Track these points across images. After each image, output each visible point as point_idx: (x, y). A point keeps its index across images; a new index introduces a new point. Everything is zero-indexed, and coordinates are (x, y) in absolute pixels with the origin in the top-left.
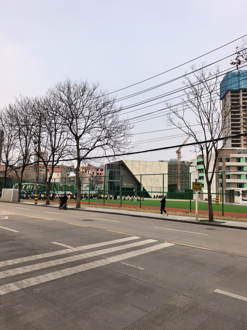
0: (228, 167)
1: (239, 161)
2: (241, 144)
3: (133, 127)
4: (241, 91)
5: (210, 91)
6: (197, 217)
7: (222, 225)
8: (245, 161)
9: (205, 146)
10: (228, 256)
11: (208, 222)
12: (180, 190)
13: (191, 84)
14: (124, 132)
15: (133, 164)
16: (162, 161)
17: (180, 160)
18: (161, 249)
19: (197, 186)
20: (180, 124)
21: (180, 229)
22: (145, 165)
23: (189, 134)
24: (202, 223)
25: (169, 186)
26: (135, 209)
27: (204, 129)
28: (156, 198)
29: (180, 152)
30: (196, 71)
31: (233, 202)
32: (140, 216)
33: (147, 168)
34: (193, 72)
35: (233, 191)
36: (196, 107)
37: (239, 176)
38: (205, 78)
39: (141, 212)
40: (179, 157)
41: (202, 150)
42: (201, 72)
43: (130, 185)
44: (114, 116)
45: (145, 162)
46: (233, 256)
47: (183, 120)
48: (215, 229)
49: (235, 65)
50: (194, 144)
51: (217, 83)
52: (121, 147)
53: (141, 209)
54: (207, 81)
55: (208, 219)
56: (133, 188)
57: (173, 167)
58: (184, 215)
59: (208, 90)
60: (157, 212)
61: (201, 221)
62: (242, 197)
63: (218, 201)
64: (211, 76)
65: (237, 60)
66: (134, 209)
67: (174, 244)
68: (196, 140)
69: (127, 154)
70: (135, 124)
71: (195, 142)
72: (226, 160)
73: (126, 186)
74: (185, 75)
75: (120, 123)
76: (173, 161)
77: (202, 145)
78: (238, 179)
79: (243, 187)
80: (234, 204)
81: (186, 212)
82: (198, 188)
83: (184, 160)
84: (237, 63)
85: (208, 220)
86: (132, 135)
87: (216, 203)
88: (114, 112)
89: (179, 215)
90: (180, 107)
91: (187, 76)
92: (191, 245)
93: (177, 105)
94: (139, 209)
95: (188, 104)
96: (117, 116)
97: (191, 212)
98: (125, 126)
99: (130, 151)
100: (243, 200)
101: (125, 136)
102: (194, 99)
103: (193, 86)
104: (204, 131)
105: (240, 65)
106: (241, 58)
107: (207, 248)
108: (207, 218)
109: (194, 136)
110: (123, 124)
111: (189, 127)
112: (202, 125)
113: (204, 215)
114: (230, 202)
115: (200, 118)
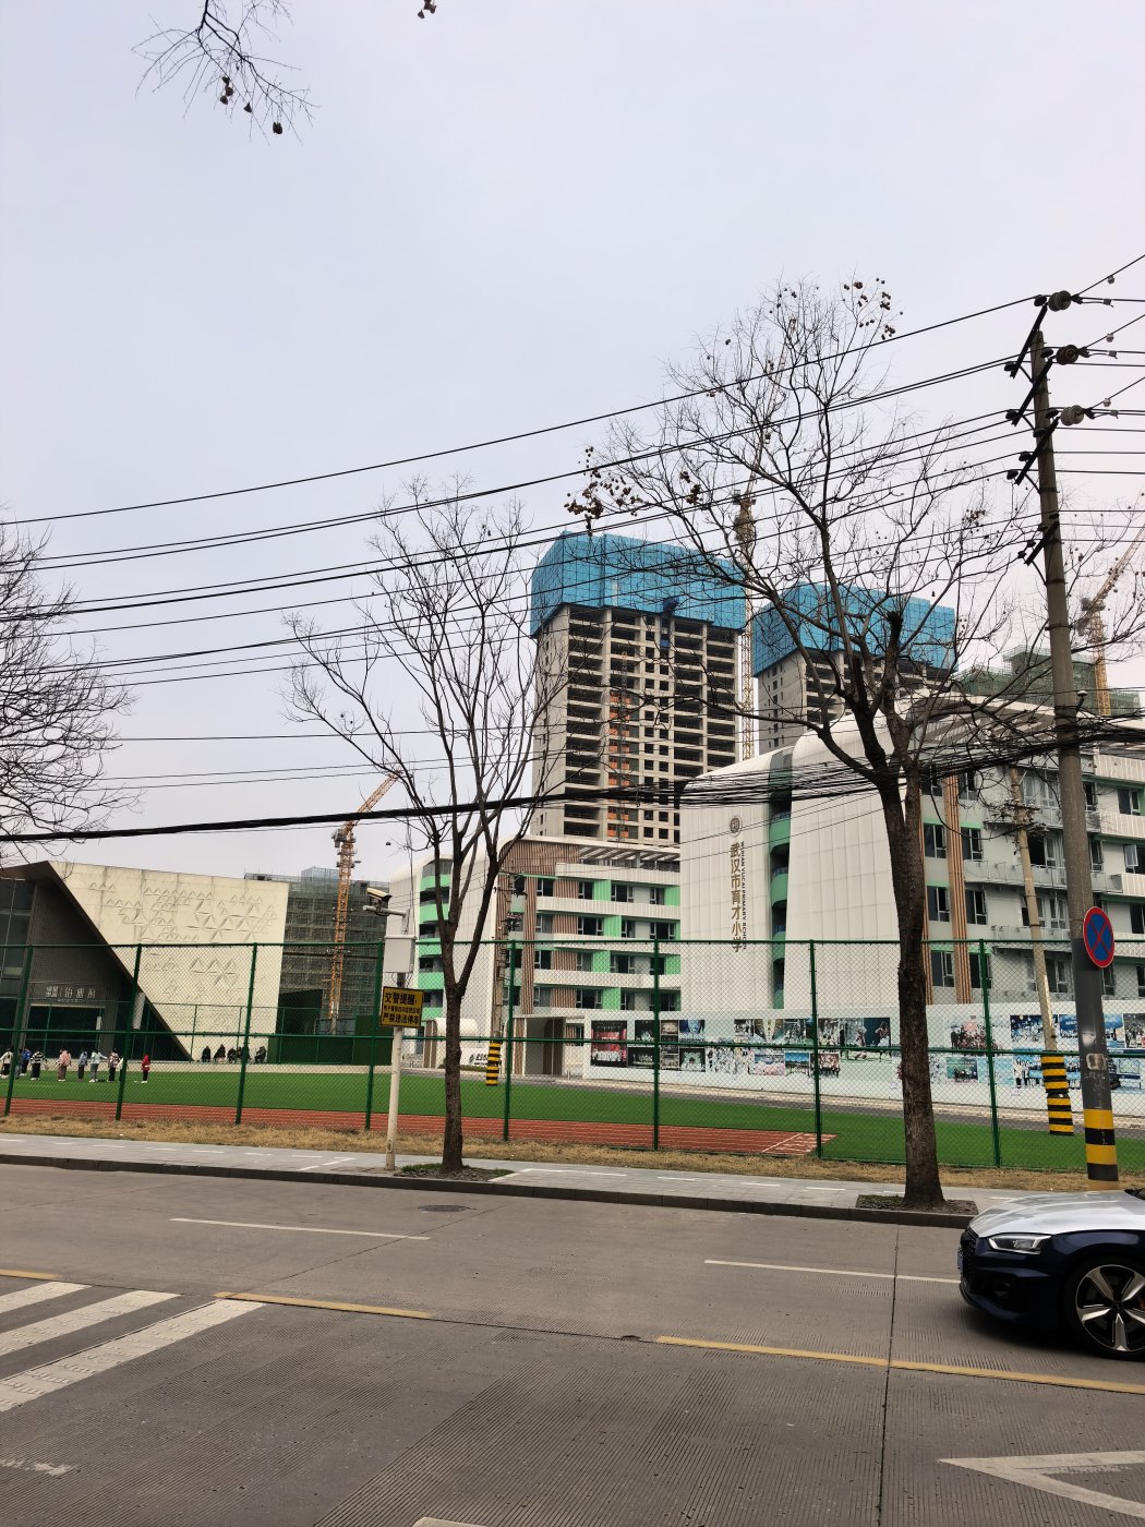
0: (544, 915)
1: (589, 896)
2: (598, 826)
3: (118, 702)
4: (609, 617)
5: (483, 600)
6: (392, 1151)
7: (494, 1185)
8: (610, 896)
9: (450, 824)
10: (496, 1338)
11: (436, 1173)
12: (334, 1020)
13: (407, 556)
14: (67, 722)
15: (108, 884)
16: (261, 878)
17: (349, 876)
18: (186, 1340)
19: (403, 1005)
20: (349, 718)
21: (302, 1221)
22: (171, 891)
23: (384, 768)
24: (410, 1180)
25: (285, 999)
26: (88, 1127)
27: (449, 753)
28: (216, 1062)
29: (352, 841)
30: (431, 504)
31: (558, 1072)
32: (110, 1163)
33: (181, 908)
34: (417, 507)
35: (560, 1021)
36: (422, 656)
37: (584, 959)
38: (465, 541)
39: (119, 1138)
40: (346, 863)
41: (436, 845)
42: (448, 516)
43: (80, 992)
44: (20, 637)
45: (174, 878)
46: (516, 1333)
47: (363, 703)
48: (463, 1208)
49: (582, 516)
50: (406, 813)
51: (508, 570)
52: (45, 796)
53: (120, 1124)
54: (472, 555)
55: (439, 1160)
56: (93, 1014)
57: (312, 910)
58: (334, 1147)
59: (474, 594)
60: (203, 1137)
61: (407, 1169)
62: (592, 1051)
63: (496, 1068)
64: (488, 538)
65: (587, 497)
66: (79, 1125)
67: (261, 1305)
68: (415, 798)
69: (75, 835)
70: (133, 692)
71: (411, 805)
72: (539, 888)
73: (54, 1000)
74: (384, 513)
75: (49, 677)
76: (316, 879)
77: (439, 820)
78: (579, 969)
79: (599, 1007)
80: (559, 1081)
81: (346, 1132)
82: (408, 1015)
83: (365, 879)
84: (589, 510)
85: (438, 1165)
86: (108, 744)
87: (488, 1078)
88: (23, 618)
89: (313, 1147)
90: (352, 647)
91: (392, 520)
92: (344, 1300)
93: (339, 634)
94: (108, 1126)
95: (390, 636)
96: (36, 639)
97: (368, 1127)
98: (80, 692)
99: (91, 819)
100: (595, 1062)
101: (68, 742)
102: (416, 622)
103: (416, 565)
104: (447, 763)
105: (598, 517)
106: (602, 495)
107: (411, 1306)
108: (438, 1154)
109: (406, 779)
110: (66, 683)
111: (388, 738)
112: (444, 737)
113: (424, 1140)
114: (546, 1071)
115: (438, 705)
